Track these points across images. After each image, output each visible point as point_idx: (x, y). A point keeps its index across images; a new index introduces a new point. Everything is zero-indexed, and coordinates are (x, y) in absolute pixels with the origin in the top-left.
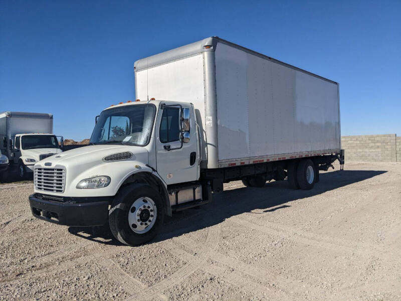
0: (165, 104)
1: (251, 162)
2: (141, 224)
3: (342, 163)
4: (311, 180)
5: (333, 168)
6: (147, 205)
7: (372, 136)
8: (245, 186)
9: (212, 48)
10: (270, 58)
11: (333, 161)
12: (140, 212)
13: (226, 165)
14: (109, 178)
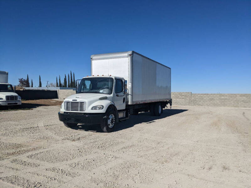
1: (142, 103)
2: (111, 124)
3: (171, 105)
4: (160, 112)
5: (167, 107)
6: (113, 117)
7: (180, 93)
9: (132, 55)
11: (167, 104)
12: (111, 120)
13: (135, 103)
14: (103, 106)
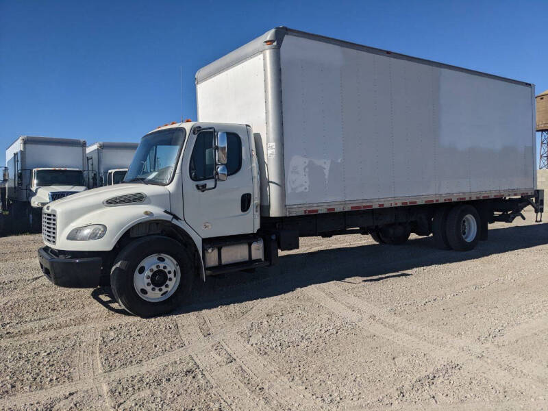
0: (200, 127)
2: (153, 289)
3: (539, 210)
4: (471, 236)
5: (524, 218)
6: (162, 265)
8: (378, 243)
9: (275, 44)
10: (388, 53)
11: (523, 208)
12: (150, 274)
13: (299, 212)
14: (105, 227)
